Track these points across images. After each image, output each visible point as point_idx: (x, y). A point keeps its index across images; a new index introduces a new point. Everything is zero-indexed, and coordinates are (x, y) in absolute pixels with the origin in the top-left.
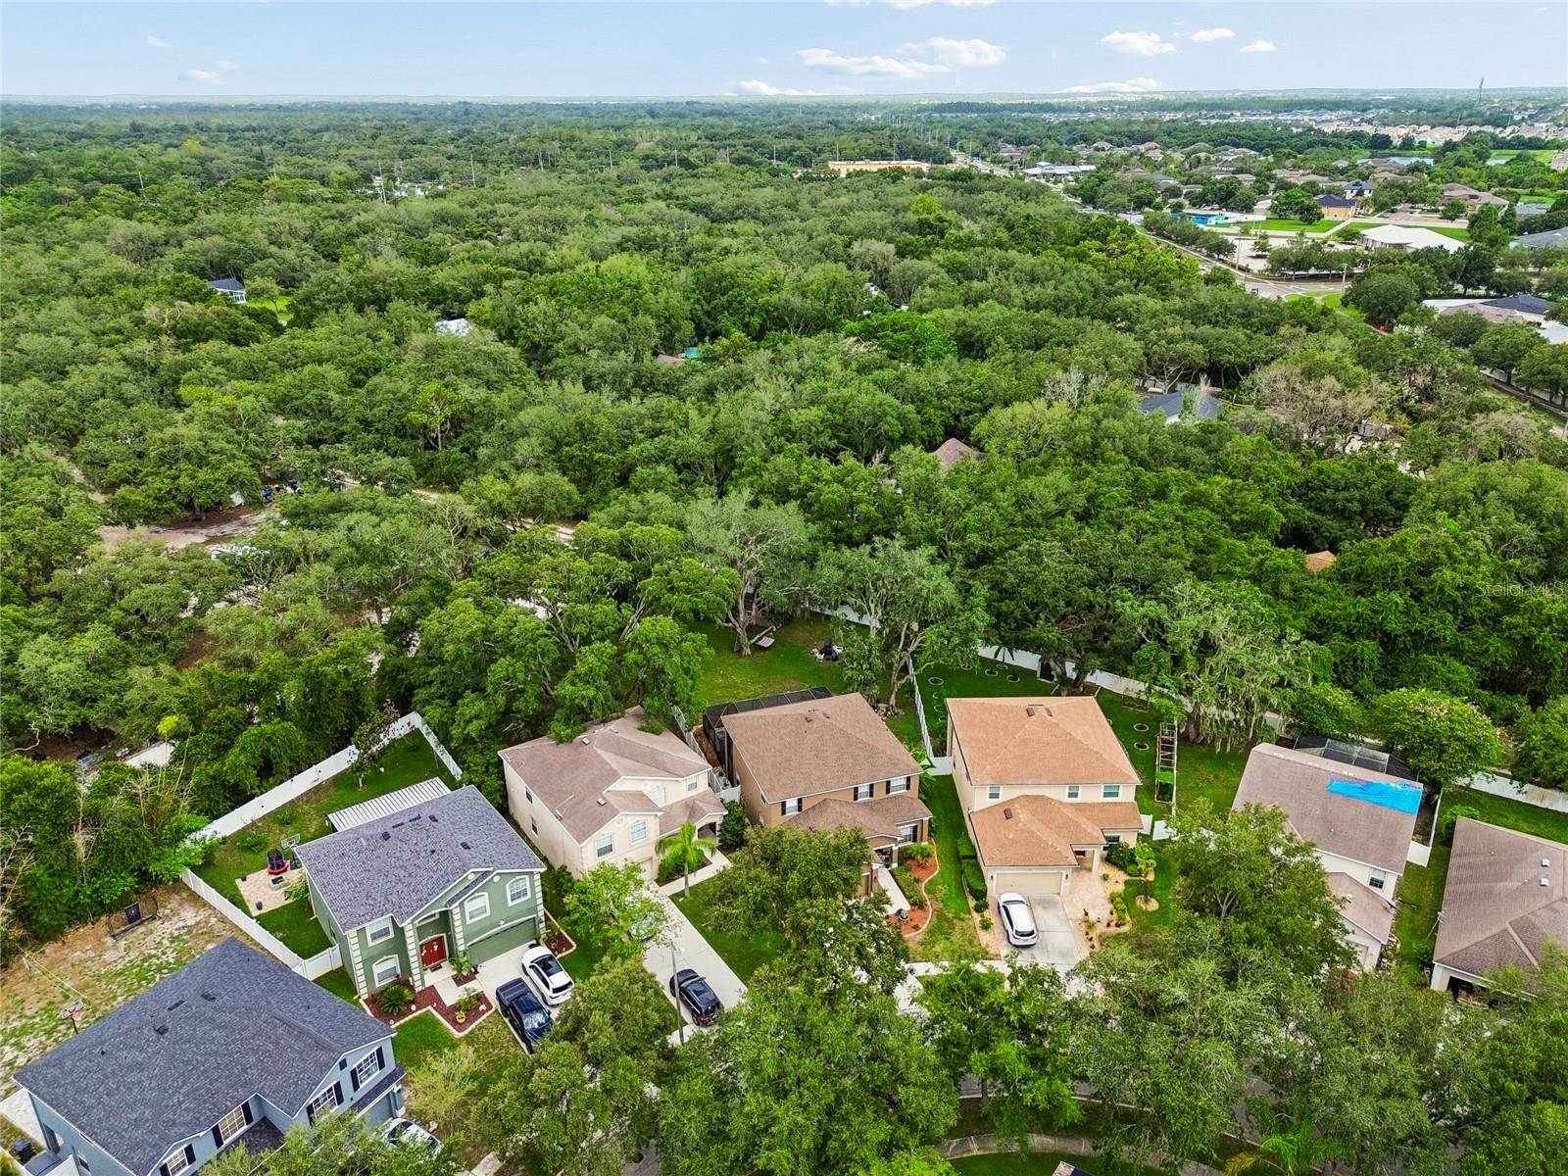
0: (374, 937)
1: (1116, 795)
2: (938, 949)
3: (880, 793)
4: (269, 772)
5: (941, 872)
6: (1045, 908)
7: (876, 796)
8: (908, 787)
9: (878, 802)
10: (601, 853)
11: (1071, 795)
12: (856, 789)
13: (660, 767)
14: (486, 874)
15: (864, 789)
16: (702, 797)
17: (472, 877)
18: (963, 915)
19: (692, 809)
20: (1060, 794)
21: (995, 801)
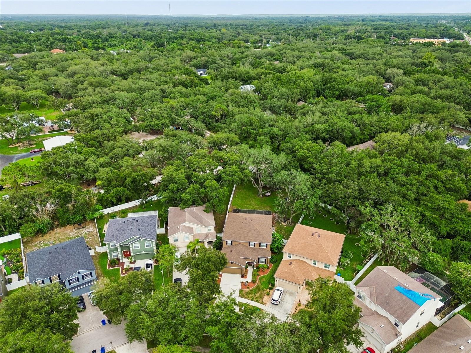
0: (112, 246)
1: (329, 268)
2: (250, 296)
3: (257, 246)
4: (119, 201)
5: (268, 275)
6: (290, 295)
7: (256, 247)
8: (267, 247)
9: (256, 249)
10: (175, 241)
11: (313, 264)
12: (249, 243)
13: (201, 222)
14: (139, 238)
15: (252, 244)
16: (211, 234)
17: (135, 238)
18: (264, 289)
19: (207, 236)
20: (311, 263)
21: (289, 258)
